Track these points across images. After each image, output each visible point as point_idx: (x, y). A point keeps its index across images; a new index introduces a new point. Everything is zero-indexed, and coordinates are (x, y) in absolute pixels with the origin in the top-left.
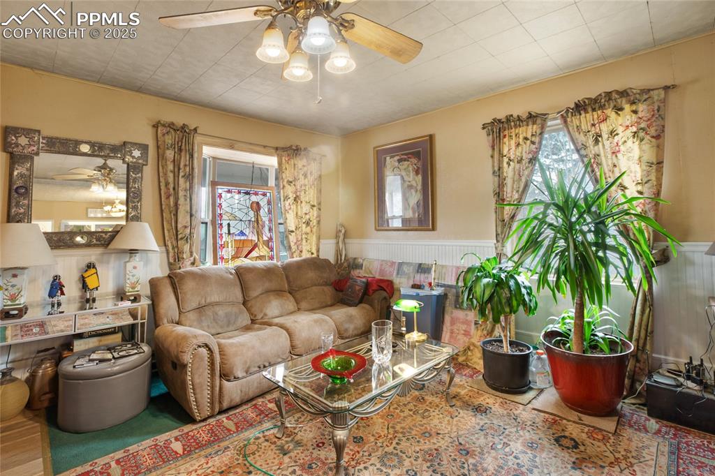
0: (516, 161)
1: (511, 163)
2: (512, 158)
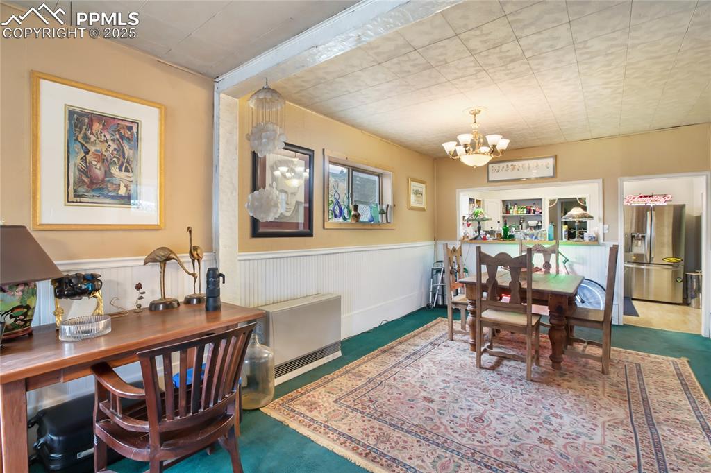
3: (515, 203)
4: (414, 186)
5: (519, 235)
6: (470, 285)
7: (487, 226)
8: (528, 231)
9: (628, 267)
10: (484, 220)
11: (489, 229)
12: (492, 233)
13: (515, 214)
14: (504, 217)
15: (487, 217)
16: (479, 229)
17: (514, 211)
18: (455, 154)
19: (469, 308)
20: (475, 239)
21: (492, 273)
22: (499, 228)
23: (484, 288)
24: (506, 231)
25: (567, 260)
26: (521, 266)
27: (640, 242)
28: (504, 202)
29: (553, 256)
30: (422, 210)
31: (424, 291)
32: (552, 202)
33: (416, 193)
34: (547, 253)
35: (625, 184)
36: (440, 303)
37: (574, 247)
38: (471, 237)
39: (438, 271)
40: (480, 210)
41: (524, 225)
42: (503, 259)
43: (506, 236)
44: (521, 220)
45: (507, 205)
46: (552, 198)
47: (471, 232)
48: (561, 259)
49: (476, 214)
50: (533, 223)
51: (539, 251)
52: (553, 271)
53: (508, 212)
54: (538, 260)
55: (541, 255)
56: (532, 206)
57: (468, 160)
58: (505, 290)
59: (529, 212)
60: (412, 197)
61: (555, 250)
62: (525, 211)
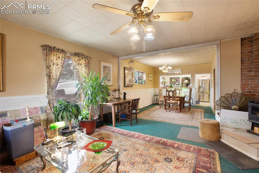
0: (56, 64)
1: (54, 65)
2: (54, 63)
3: (173, 78)
4: (150, 75)
5: (174, 86)
6: (164, 97)
7: (166, 84)
8: (176, 85)
9: (200, 94)
10: (166, 83)
11: (167, 85)
12: (168, 86)
13: (173, 81)
14: (170, 82)
15: (167, 82)
16: (165, 85)
17: (173, 80)
18: (161, 70)
19: (164, 101)
20: (164, 87)
21: (169, 93)
22: (169, 85)
23: (167, 97)
24: (171, 86)
25: (184, 92)
26: (174, 92)
27: (201, 88)
28: (170, 78)
29: (181, 91)
30: (151, 81)
31: (152, 100)
32: (182, 78)
33: (150, 76)
34: (179, 90)
35: (196, 75)
36: (156, 103)
37: (186, 89)
38: (163, 87)
39: (155, 95)
40: (165, 81)
41: (175, 84)
42: (171, 91)
43: (171, 87)
44: (175, 83)
45: (171, 79)
46: (182, 77)
47: (163, 86)
48: (183, 92)
49: (164, 82)
50: (177, 83)
51: (178, 90)
52: (181, 94)
53: (171, 81)
54: (178, 92)
55: (178, 91)
56: (177, 79)
57: (164, 71)
58: (171, 97)
59: (176, 81)
60: (150, 78)
61: (181, 90)
62: (176, 80)
